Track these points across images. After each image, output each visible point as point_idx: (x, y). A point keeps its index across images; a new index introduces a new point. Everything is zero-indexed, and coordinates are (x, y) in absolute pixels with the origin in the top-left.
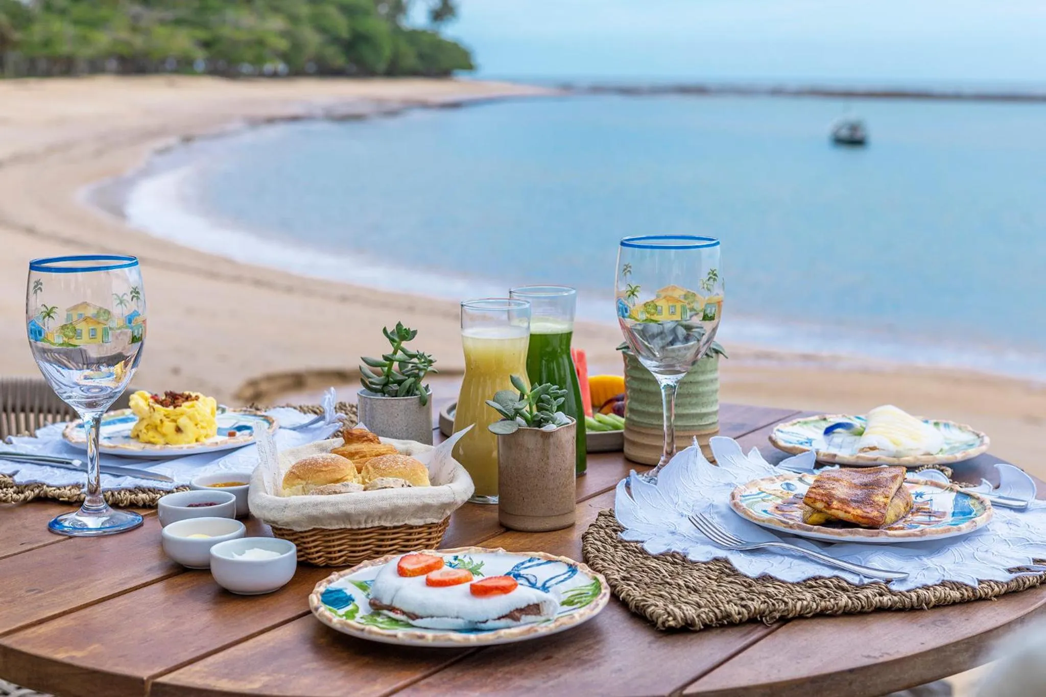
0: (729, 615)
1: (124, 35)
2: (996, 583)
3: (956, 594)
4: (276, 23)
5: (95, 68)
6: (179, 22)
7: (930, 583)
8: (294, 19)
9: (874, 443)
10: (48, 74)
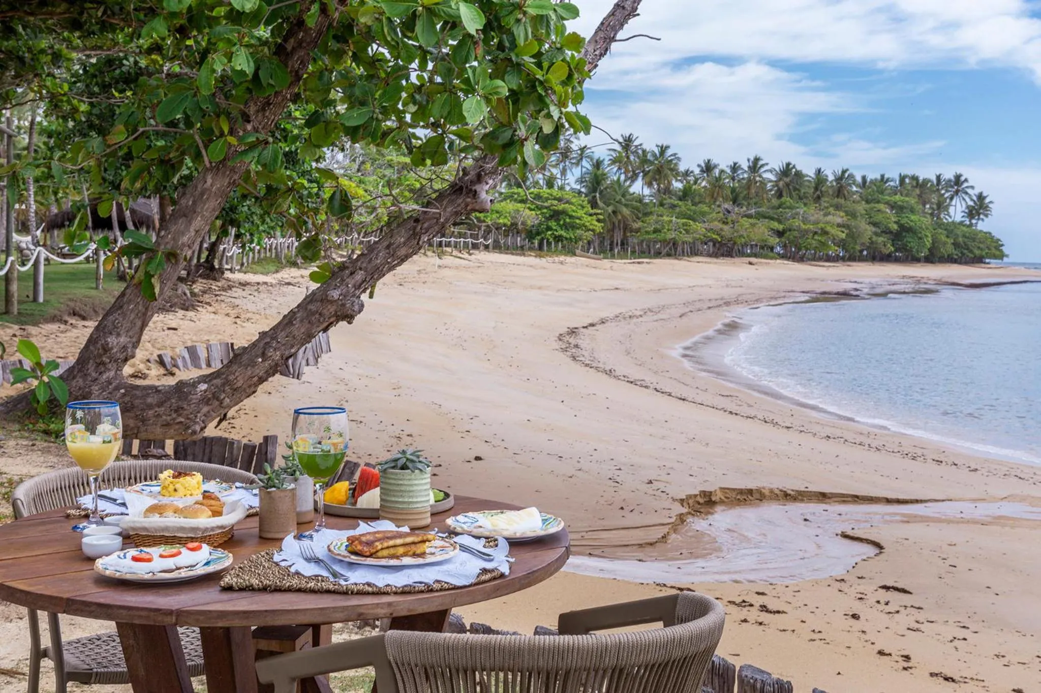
0: (252, 585)
1: (717, 225)
2: (395, 587)
3: (370, 589)
4: (838, 218)
5: (694, 252)
6: (761, 216)
7: (358, 582)
8: (853, 215)
9: (481, 525)
10: (658, 255)
